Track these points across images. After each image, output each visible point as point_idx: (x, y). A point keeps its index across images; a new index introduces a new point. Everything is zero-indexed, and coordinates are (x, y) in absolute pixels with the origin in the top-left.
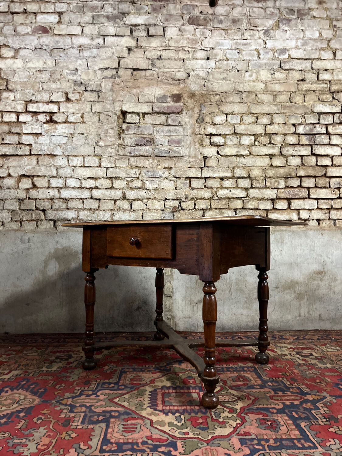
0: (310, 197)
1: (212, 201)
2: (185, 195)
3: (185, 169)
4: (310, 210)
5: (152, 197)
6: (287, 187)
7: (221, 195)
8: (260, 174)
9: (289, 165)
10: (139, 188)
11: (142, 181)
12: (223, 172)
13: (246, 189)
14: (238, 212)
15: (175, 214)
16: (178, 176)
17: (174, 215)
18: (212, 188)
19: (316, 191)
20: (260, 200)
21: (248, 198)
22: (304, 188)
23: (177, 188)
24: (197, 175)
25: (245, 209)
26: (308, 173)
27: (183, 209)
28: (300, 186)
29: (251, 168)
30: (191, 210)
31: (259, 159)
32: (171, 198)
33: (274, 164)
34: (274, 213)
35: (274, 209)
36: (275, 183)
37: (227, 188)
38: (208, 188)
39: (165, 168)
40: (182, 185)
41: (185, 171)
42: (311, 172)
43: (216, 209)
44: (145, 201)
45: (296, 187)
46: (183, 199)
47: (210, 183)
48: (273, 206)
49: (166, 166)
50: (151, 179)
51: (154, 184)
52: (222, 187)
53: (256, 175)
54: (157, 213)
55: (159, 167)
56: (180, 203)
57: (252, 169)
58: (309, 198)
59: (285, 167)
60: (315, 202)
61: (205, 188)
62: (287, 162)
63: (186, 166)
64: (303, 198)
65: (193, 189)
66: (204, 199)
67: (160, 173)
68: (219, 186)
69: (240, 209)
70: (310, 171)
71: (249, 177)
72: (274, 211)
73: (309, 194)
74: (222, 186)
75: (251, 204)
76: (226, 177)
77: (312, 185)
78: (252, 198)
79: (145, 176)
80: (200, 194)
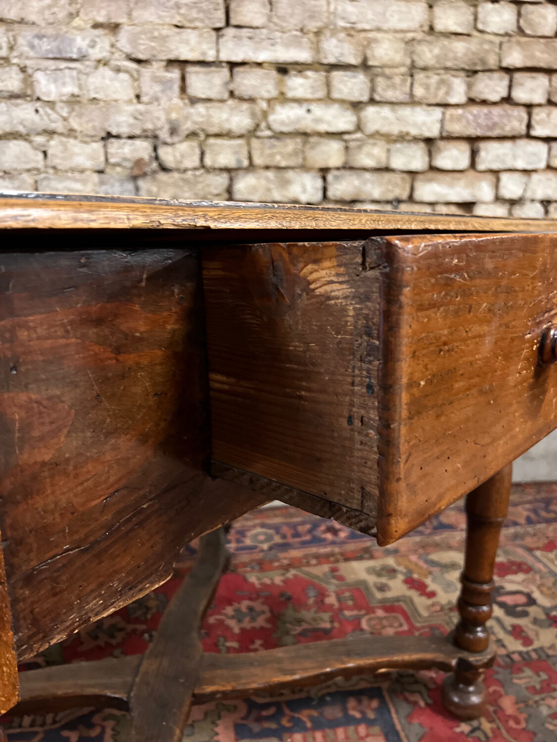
0: (534, 133)
1: (255, 143)
2: (170, 121)
3: (165, 32)
4: (526, 172)
5: (59, 126)
6: (472, 101)
7: (283, 123)
8: (398, 57)
9: (482, 32)
10: (13, 96)
11: (23, 70)
12: (287, 45)
13: (356, 106)
14: (330, 177)
15: (141, 183)
16: (141, 56)
17: (137, 189)
18: (252, 100)
19: (549, 115)
20: (395, 141)
21: (358, 135)
22: (517, 104)
23: (144, 99)
24: (204, 54)
25: (352, 168)
26: (533, 57)
27: (164, 169)
28: (508, 100)
29: (371, 35)
30: (190, 173)
31: (394, 8)
32: (125, 130)
33: (439, 26)
34: (430, 180)
35: (433, 169)
36: (438, 88)
37: (298, 101)
38: (242, 99)
39: (96, 26)
40: (157, 88)
41: (164, 39)
42: (542, 56)
43: (267, 168)
44: (40, 140)
45: (495, 104)
46: (164, 135)
47: (248, 82)
48: (430, 161)
49: (101, 19)
50: (52, 64)
51: (64, 84)
52: (283, 99)
53: (386, 60)
54: (84, 182)
55: (77, 22)
56: (155, 149)
57: (375, 40)
58: (529, 136)
59: (469, 35)
60: (542, 148)
61: (230, 102)
62: (476, 19)
63: (168, 20)
64: (513, 138)
65: (194, 101)
66: (227, 135)
67: (80, 42)
68: (274, 93)
69: (338, 169)
70: (538, 54)
71: (365, 66)
72: (431, 175)
73: (529, 126)
74: (282, 94)
75: (369, 155)
76: (296, 63)
77: (539, 97)
78: (371, 136)
79: (32, 54)
80: (215, 120)
